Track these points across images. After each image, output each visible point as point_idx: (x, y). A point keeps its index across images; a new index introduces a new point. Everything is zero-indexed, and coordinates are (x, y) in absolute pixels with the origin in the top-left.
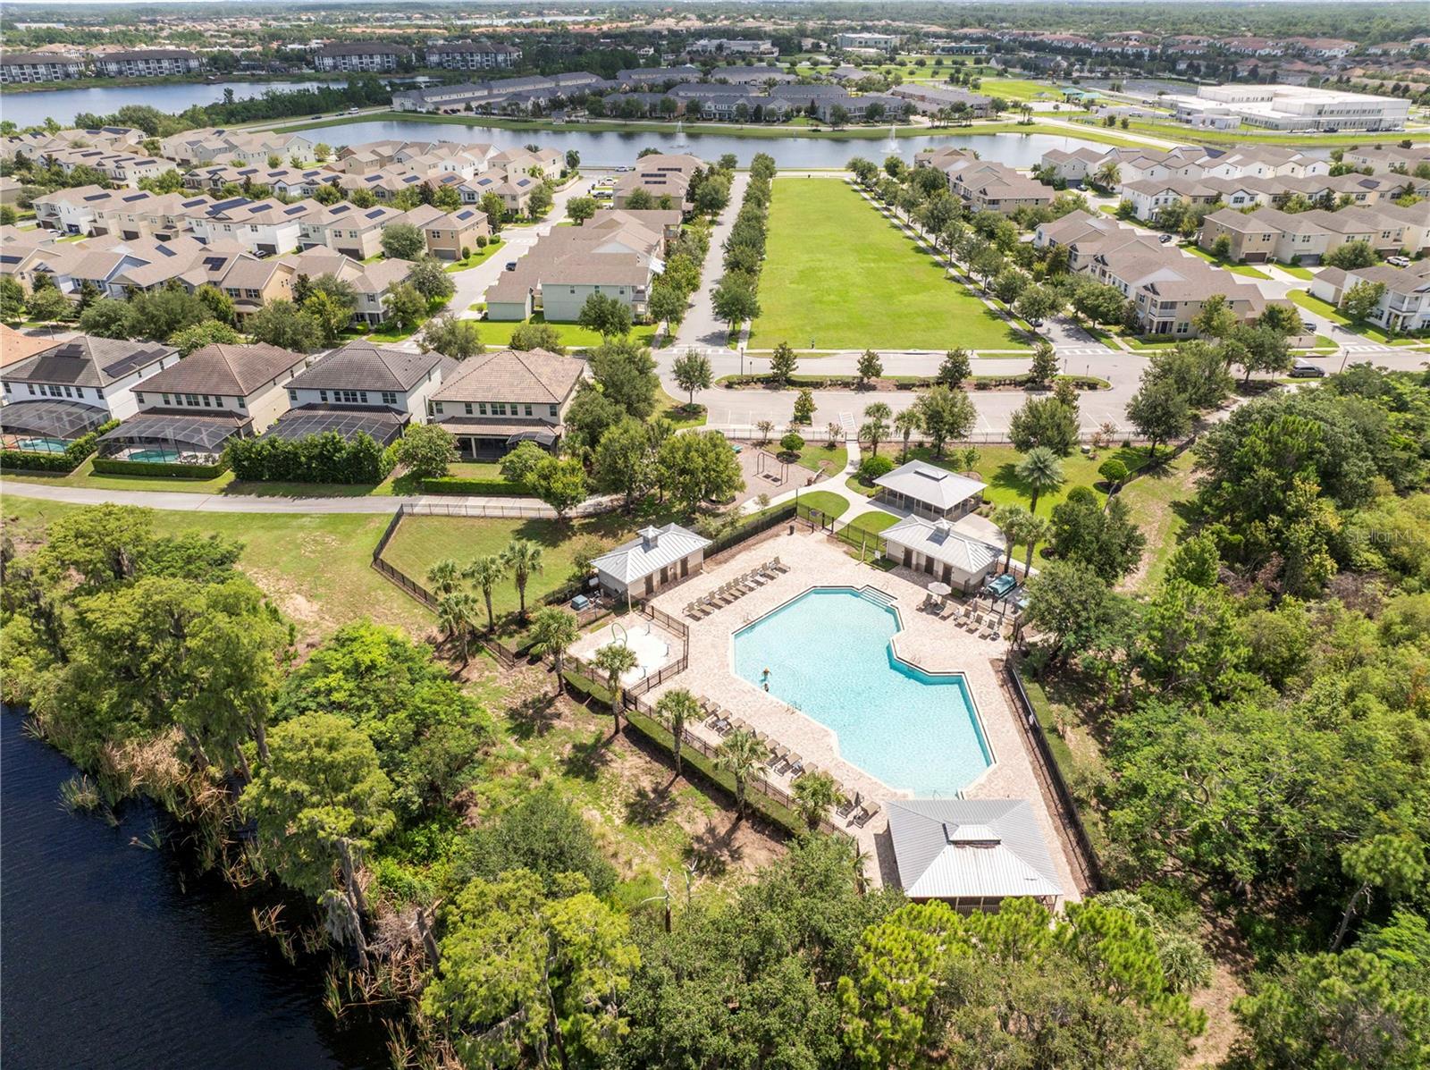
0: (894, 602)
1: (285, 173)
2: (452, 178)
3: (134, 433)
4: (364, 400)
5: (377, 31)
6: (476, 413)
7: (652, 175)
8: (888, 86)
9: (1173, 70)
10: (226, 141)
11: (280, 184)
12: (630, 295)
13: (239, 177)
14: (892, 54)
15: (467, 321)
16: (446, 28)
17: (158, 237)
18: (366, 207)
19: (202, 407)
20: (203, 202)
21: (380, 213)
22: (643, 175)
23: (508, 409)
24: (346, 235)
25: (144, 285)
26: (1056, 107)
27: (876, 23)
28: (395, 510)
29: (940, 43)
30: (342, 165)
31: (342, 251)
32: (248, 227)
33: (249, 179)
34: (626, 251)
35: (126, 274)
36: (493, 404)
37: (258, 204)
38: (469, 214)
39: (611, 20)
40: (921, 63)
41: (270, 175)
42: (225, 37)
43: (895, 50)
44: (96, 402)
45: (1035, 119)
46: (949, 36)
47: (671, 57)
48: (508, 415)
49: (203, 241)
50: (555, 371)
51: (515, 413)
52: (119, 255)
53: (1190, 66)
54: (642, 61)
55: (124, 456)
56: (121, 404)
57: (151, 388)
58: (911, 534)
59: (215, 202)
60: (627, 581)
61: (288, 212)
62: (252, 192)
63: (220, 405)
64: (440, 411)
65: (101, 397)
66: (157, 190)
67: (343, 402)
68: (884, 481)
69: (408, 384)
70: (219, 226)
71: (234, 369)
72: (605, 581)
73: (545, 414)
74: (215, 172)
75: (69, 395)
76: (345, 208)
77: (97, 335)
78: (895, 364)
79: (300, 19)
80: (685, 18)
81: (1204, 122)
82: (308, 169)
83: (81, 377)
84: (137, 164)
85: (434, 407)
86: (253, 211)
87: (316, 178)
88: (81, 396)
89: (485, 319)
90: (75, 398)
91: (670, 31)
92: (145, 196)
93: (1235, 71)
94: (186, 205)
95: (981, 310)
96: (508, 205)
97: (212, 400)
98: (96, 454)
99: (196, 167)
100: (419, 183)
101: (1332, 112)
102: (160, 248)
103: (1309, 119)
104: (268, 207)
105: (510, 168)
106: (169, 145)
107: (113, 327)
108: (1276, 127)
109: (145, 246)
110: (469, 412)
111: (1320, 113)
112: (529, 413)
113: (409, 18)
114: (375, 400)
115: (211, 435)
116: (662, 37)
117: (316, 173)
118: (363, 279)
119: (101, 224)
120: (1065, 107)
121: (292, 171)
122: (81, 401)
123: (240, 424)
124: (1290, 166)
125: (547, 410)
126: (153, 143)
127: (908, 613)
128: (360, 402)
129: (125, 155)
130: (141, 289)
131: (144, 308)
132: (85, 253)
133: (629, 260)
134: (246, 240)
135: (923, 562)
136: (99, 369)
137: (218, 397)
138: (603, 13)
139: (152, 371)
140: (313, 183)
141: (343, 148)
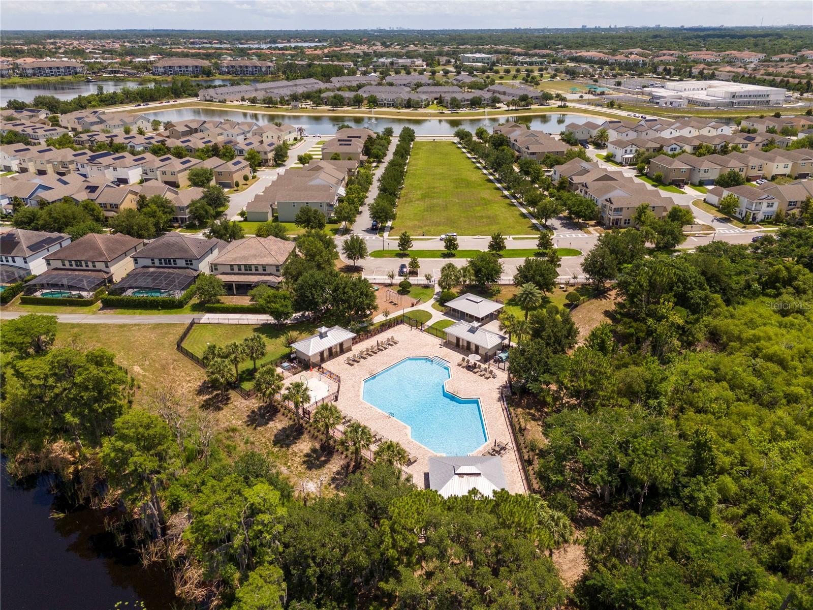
0: (449, 364)
1: (134, 137)
2: (230, 142)
3: (44, 282)
4: (175, 264)
5: (191, 51)
6: (236, 270)
7: (343, 140)
8: (486, 86)
9: (655, 72)
10: (99, 118)
11: (131, 144)
12: (325, 207)
13: (106, 139)
14: (490, 67)
15: (234, 222)
16: (232, 50)
17: (58, 173)
18: (181, 158)
19: (84, 267)
20: (85, 153)
21: (189, 161)
22: (339, 140)
23: (253, 268)
24: (169, 174)
25: (50, 201)
26: (581, 97)
27: (485, 47)
28: (190, 321)
29: (520, 58)
30: (167, 133)
31: (166, 183)
32: (112, 169)
33: (112, 140)
34: (325, 183)
35: (39, 195)
36: (245, 266)
37: (117, 155)
38: (239, 162)
39: (330, 47)
40: (508, 71)
41: (126, 138)
42: (99, 54)
43: (494, 64)
44: (23, 265)
45: (568, 104)
46: (526, 55)
47: (363, 69)
48: (254, 271)
49: (84, 176)
50: (279, 248)
51: (257, 270)
52: (36, 184)
53: (665, 69)
54: (346, 71)
55: (38, 294)
56: (38, 266)
57: (56, 257)
58: (460, 330)
59: (92, 154)
60: (310, 354)
61: (136, 160)
62: (114, 148)
63: (94, 266)
64: (216, 269)
65: (26, 262)
66: (57, 146)
67: (164, 265)
68: (450, 304)
69: (199, 255)
70: (95, 168)
71: (102, 247)
72: (299, 355)
73: (273, 270)
74: (92, 136)
75: (7, 261)
76: (168, 159)
77: (23, 228)
78: (466, 242)
79: (144, 42)
80: (374, 44)
81: (666, 103)
82: (148, 135)
83: (14, 251)
84: (45, 131)
85: (214, 267)
86: (115, 159)
87: (153, 141)
88: (14, 262)
89: (246, 220)
90: (11, 263)
91: (364, 52)
92: (50, 150)
93: (690, 72)
94: (75, 155)
95: (518, 213)
96: (262, 157)
97: (90, 264)
98: (22, 293)
99: (81, 133)
100: (211, 144)
101: (741, 96)
102: (59, 180)
103: (728, 100)
104: (123, 157)
105: (264, 136)
106: (63, 119)
107: (33, 225)
108: (708, 105)
109: (51, 179)
110: (232, 269)
111: (734, 97)
112: (264, 270)
113: (210, 43)
114: (181, 263)
115: (90, 282)
116: (358, 56)
117: (152, 138)
118: (177, 199)
119: (24, 166)
120: (586, 97)
121: (138, 136)
122: (14, 264)
123: (106, 276)
124: (708, 128)
125: (275, 268)
126: (54, 117)
127: (454, 369)
128: (173, 265)
129: (38, 125)
130: (48, 203)
131: (50, 214)
132: (16, 183)
133: (326, 188)
134: (110, 175)
135: (465, 344)
136: (25, 247)
137: (93, 262)
138: (326, 41)
139: (55, 248)
140: (150, 143)
141: (168, 123)
